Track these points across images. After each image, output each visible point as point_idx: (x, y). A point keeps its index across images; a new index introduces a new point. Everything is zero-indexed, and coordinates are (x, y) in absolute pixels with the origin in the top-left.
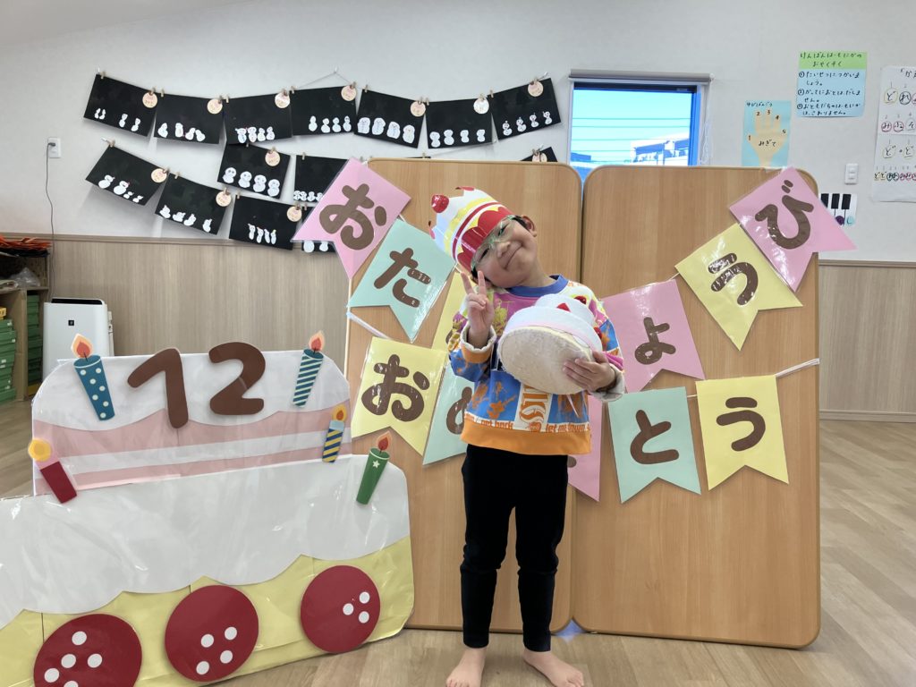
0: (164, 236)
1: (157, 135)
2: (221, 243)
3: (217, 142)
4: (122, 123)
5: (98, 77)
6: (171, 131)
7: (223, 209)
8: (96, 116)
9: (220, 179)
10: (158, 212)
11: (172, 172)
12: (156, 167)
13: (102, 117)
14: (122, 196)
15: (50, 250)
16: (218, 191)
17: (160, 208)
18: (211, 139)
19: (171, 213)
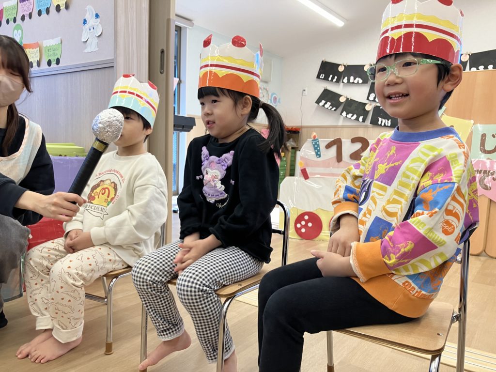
0: (343, 124)
1: (343, 82)
2: (366, 127)
3: (367, 83)
4: (330, 79)
5: (323, 61)
6: (349, 80)
7: (368, 112)
8: (321, 77)
9: (368, 99)
10: (341, 114)
11: (348, 97)
12: (341, 96)
13: (323, 77)
14: (327, 108)
15: (300, 131)
16: (366, 104)
17: (342, 112)
18: (365, 82)
19: (347, 115)
